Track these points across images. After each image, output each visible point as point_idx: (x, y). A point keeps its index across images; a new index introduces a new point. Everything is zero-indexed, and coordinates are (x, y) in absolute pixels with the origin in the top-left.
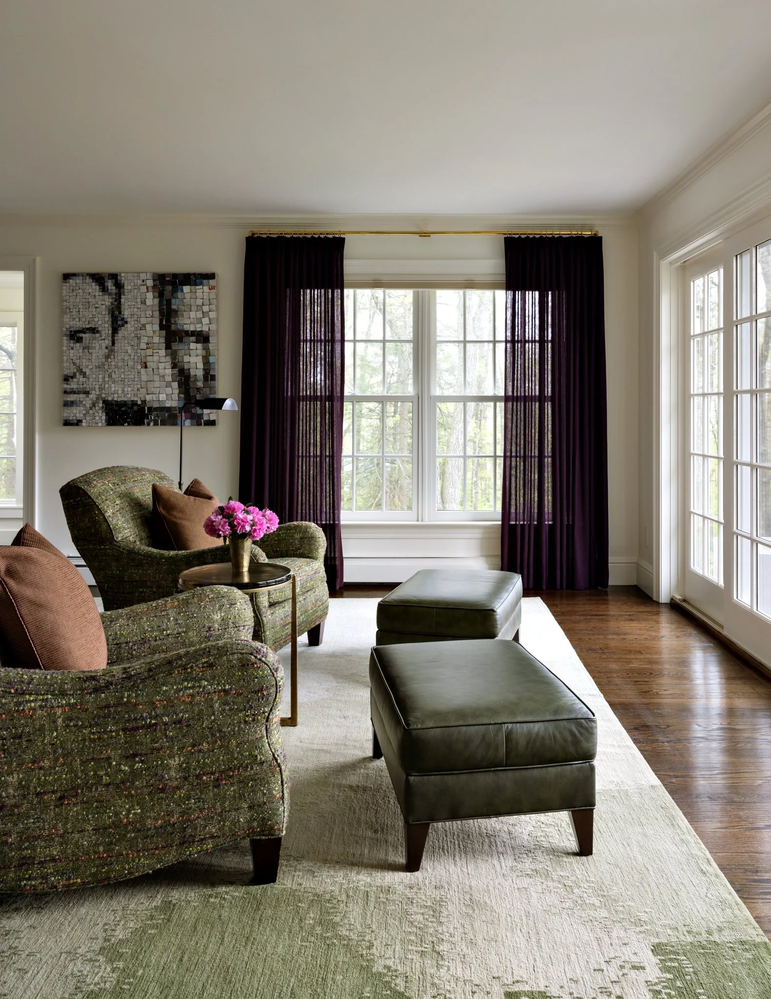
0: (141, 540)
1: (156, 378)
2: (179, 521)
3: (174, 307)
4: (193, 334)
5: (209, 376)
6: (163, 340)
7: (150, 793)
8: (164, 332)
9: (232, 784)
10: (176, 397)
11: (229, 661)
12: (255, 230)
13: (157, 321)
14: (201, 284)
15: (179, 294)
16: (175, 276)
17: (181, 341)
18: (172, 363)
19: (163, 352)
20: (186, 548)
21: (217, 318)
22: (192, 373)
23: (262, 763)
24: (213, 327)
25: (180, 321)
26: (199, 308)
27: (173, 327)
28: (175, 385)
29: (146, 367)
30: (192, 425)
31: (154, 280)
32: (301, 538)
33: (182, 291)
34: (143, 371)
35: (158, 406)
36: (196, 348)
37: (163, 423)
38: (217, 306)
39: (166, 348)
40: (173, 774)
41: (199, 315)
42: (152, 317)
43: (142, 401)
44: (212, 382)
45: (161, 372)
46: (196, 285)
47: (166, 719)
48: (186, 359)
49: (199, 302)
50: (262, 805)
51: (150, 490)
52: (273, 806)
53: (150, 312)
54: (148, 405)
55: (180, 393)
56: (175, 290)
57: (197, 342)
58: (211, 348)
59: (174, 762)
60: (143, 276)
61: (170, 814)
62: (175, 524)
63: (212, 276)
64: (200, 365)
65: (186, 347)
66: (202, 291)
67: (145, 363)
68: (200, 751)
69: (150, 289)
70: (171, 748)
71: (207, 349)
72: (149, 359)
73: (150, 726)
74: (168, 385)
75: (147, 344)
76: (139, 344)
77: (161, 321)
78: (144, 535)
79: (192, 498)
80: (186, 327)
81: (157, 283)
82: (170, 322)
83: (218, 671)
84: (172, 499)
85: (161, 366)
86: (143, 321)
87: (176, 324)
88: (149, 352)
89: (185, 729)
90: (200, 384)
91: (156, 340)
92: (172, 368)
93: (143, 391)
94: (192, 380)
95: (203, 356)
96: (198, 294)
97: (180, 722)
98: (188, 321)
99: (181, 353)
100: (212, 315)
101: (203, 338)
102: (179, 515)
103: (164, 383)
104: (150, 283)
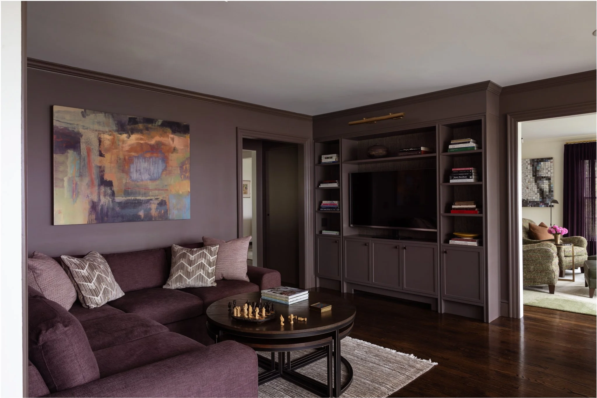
0: (526, 237)
1: (532, 192)
2: (537, 233)
3: (538, 169)
4: (545, 177)
5: (551, 191)
6: (534, 180)
7: (527, 272)
8: (534, 177)
9: (544, 273)
10: (539, 198)
11: (543, 250)
12: (568, 142)
13: (531, 174)
14: (548, 161)
15: (540, 165)
16: (538, 159)
17: (540, 180)
18: (537, 187)
19: (534, 184)
20: (539, 240)
21: (554, 172)
22: (545, 190)
23: (550, 270)
24: (552, 175)
25: (540, 173)
26: (547, 169)
27: (537, 176)
28: (538, 194)
29: (528, 188)
30: (545, 207)
31: (530, 161)
32: (578, 241)
33: (541, 164)
34: (527, 189)
35: (532, 201)
36: (546, 182)
37: (534, 206)
38: (553, 168)
39: (535, 182)
40: (532, 269)
41: (547, 171)
42: (530, 173)
43: (527, 199)
44: (552, 193)
45: (533, 190)
46: (546, 162)
47: (530, 259)
48: (542, 186)
49: (547, 167)
50: (550, 278)
51: (528, 225)
52: (553, 279)
53: (529, 171)
54: (529, 200)
55: (540, 196)
56: (538, 165)
57: (546, 180)
58: (551, 182)
59: (532, 267)
60: (527, 160)
61: (532, 276)
62: (535, 233)
63: (551, 158)
64: (548, 187)
65: (542, 182)
66: (548, 164)
67: (528, 187)
68: (537, 266)
69: (529, 164)
70: (531, 264)
71: (550, 182)
72: (529, 186)
73: (527, 260)
74: (536, 194)
75: (528, 181)
76: (525, 181)
77: (533, 174)
78: (527, 236)
79: (541, 227)
80: (542, 176)
81: (532, 162)
82: (536, 174)
83: (540, 252)
84: (535, 227)
85: (533, 188)
86: (527, 174)
87: (538, 174)
88: (529, 184)
89: (534, 262)
90: (547, 194)
91: (531, 180)
92: (537, 189)
93: (527, 196)
94: (544, 192)
95: (548, 185)
96: (546, 165)
97: (533, 260)
98: (543, 173)
99: (540, 184)
100: (552, 171)
101: (549, 179)
102: (536, 231)
103: (534, 194)
104: (529, 162)
